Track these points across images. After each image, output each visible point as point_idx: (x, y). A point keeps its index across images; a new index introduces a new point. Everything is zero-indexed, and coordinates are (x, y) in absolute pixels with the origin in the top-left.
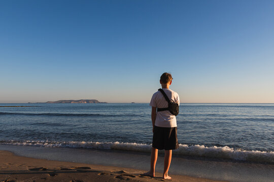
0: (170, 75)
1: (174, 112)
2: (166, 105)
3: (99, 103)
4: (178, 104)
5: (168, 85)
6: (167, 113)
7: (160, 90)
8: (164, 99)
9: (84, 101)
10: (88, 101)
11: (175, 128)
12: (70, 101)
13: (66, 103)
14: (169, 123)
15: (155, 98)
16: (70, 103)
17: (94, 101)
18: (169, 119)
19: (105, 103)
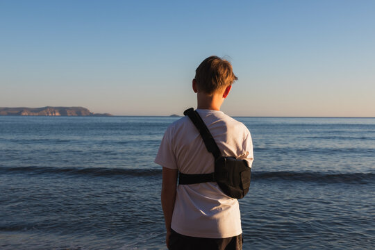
0: (226, 66)
1: (232, 188)
2: (206, 164)
3: (92, 115)
4: (246, 163)
5: (218, 100)
6: (209, 192)
7: (189, 113)
8: (201, 145)
9: (54, 109)
10: (63, 111)
11: (234, 238)
12: (19, 111)
13: (9, 114)
14: (215, 224)
15: (174, 141)
16: (19, 114)
17: (79, 111)
18: (217, 211)
19: (105, 115)
